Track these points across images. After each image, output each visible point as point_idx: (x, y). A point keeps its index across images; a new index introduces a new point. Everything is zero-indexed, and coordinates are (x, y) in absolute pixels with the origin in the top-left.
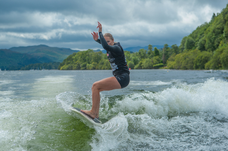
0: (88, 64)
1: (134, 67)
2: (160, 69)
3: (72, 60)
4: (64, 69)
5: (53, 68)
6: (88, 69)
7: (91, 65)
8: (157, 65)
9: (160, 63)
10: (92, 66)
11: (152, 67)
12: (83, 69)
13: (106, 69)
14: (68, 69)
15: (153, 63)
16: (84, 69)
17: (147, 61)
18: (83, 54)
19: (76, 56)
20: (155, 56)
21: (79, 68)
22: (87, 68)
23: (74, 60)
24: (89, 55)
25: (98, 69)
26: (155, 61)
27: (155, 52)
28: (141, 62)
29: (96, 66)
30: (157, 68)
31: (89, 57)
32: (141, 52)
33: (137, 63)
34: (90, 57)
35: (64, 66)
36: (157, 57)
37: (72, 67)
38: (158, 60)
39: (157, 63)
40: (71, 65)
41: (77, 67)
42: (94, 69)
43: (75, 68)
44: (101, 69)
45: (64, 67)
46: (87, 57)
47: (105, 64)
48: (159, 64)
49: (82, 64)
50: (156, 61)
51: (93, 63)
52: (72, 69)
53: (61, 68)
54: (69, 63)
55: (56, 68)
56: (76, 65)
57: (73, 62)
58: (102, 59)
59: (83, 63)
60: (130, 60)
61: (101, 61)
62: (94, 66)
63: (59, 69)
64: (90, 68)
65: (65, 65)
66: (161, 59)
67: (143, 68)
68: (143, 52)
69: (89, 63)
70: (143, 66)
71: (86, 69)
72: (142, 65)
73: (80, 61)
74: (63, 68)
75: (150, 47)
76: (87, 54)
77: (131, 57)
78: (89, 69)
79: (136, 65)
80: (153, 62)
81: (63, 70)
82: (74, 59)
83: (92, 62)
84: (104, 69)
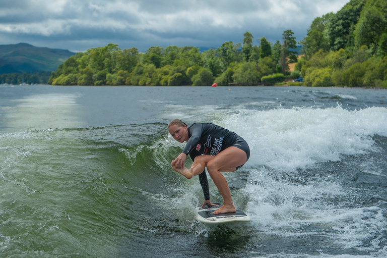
0: (108, 75)
1: (214, 80)
2: (278, 85)
3: (76, 65)
4: (59, 83)
5: (41, 81)
6: (108, 85)
7: (116, 76)
8: (269, 76)
9: (275, 72)
10: (119, 77)
11: (260, 81)
12: (97, 85)
13: (149, 84)
14: (68, 83)
15: (261, 72)
16: (100, 85)
17: (245, 69)
18: (98, 54)
19: (83, 57)
20: (263, 57)
21: (89, 82)
22: (107, 82)
23: (79, 66)
24: (109, 56)
25: (130, 84)
26: (264, 68)
27: (262, 48)
28: (229, 69)
29: (125, 78)
30: (271, 83)
31: (110, 59)
32: (227, 48)
33: (220, 73)
34: (113, 60)
35: (60, 77)
36: (268, 59)
37: (76, 79)
38: (270, 66)
39: (271, 74)
40: (74, 75)
41: (86, 79)
42: (122, 83)
43: (83, 81)
44: (137, 85)
45: (60, 80)
46: (107, 59)
47: (147, 74)
48: (274, 75)
49: (96, 73)
50: (267, 67)
51: (121, 71)
52: (76, 84)
53: (55, 81)
54: (70, 72)
55: (45, 82)
56: (84, 76)
57: (78, 70)
58: (138, 64)
59: (100, 72)
60: (202, 65)
61: (136, 68)
62: (122, 78)
63: (50, 84)
64: (115, 82)
65: (62, 75)
66: (277, 62)
67: (235, 82)
68: (232, 47)
69: (111, 72)
70: (236, 78)
71: (104, 84)
72: (234, 76)
73: (93, 67)
74: (57, 82)
75: (248, 37)
76: (106, 53)
77: (203, 59)
78: (112, 85)
79: (217, 76)
80: (258, 69)
81: (57, 84)
82: (79, 64)
83: (117, 69)
84: (144, 85)
